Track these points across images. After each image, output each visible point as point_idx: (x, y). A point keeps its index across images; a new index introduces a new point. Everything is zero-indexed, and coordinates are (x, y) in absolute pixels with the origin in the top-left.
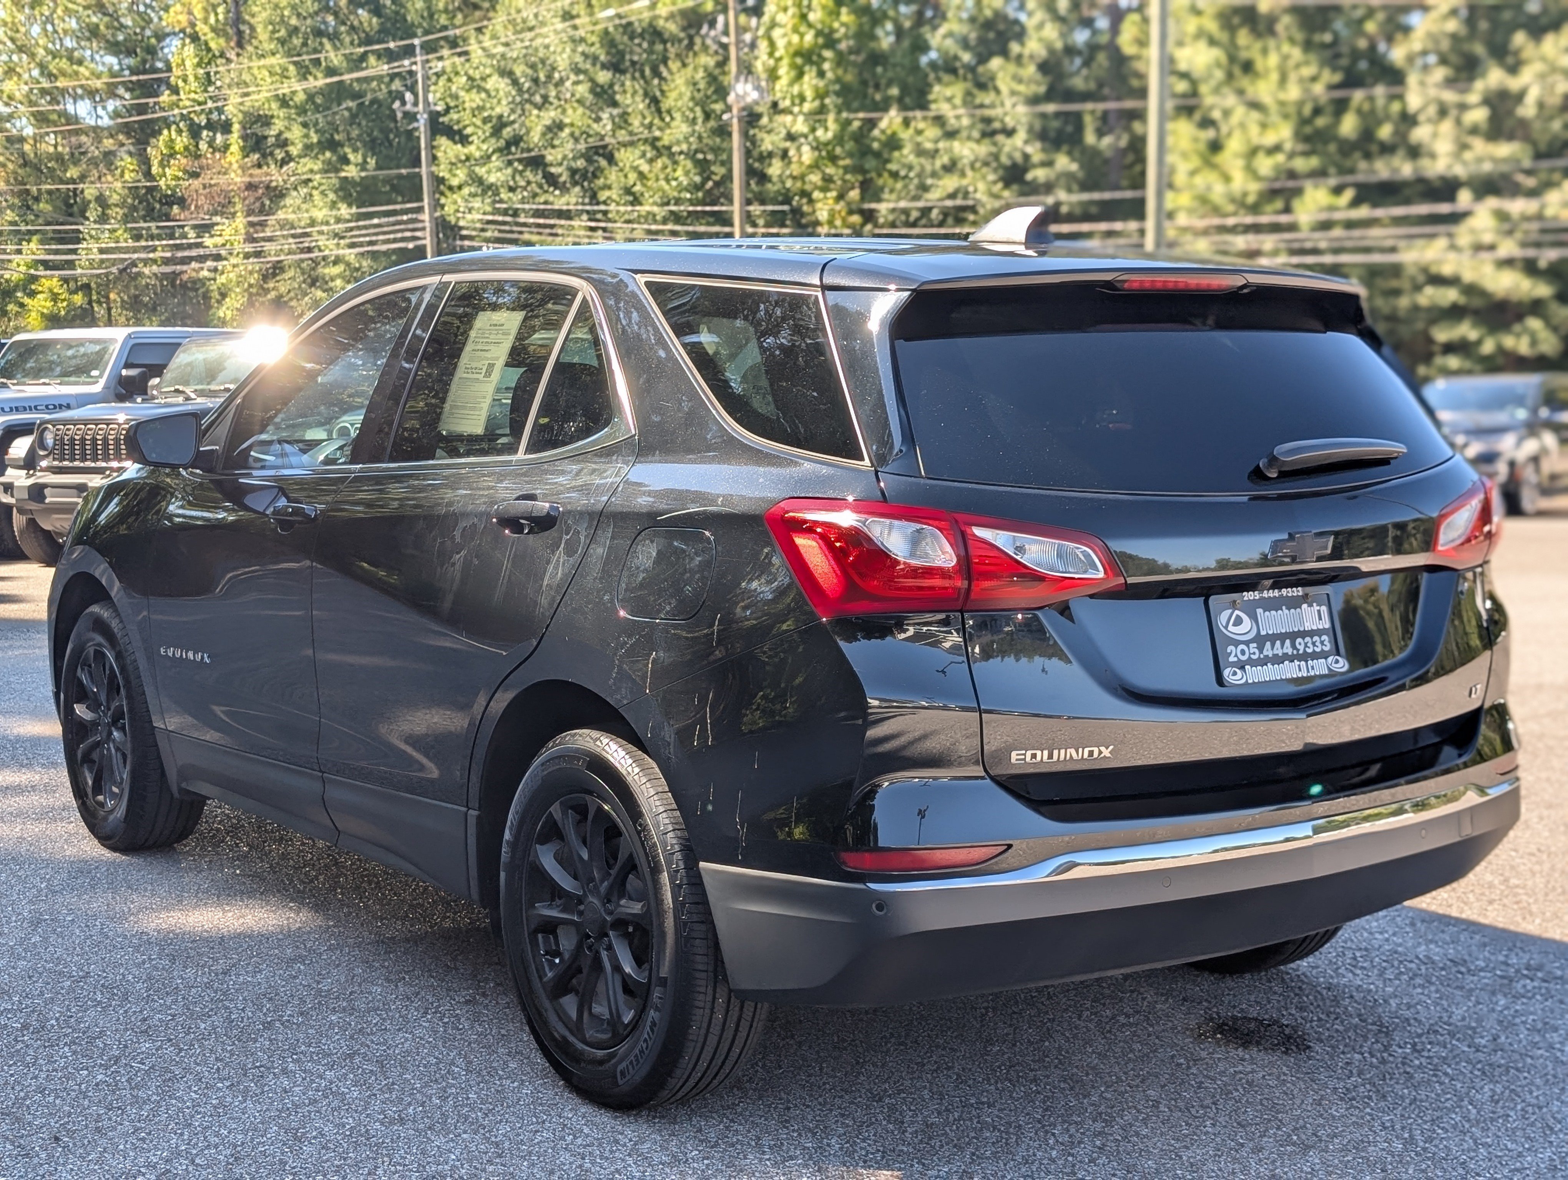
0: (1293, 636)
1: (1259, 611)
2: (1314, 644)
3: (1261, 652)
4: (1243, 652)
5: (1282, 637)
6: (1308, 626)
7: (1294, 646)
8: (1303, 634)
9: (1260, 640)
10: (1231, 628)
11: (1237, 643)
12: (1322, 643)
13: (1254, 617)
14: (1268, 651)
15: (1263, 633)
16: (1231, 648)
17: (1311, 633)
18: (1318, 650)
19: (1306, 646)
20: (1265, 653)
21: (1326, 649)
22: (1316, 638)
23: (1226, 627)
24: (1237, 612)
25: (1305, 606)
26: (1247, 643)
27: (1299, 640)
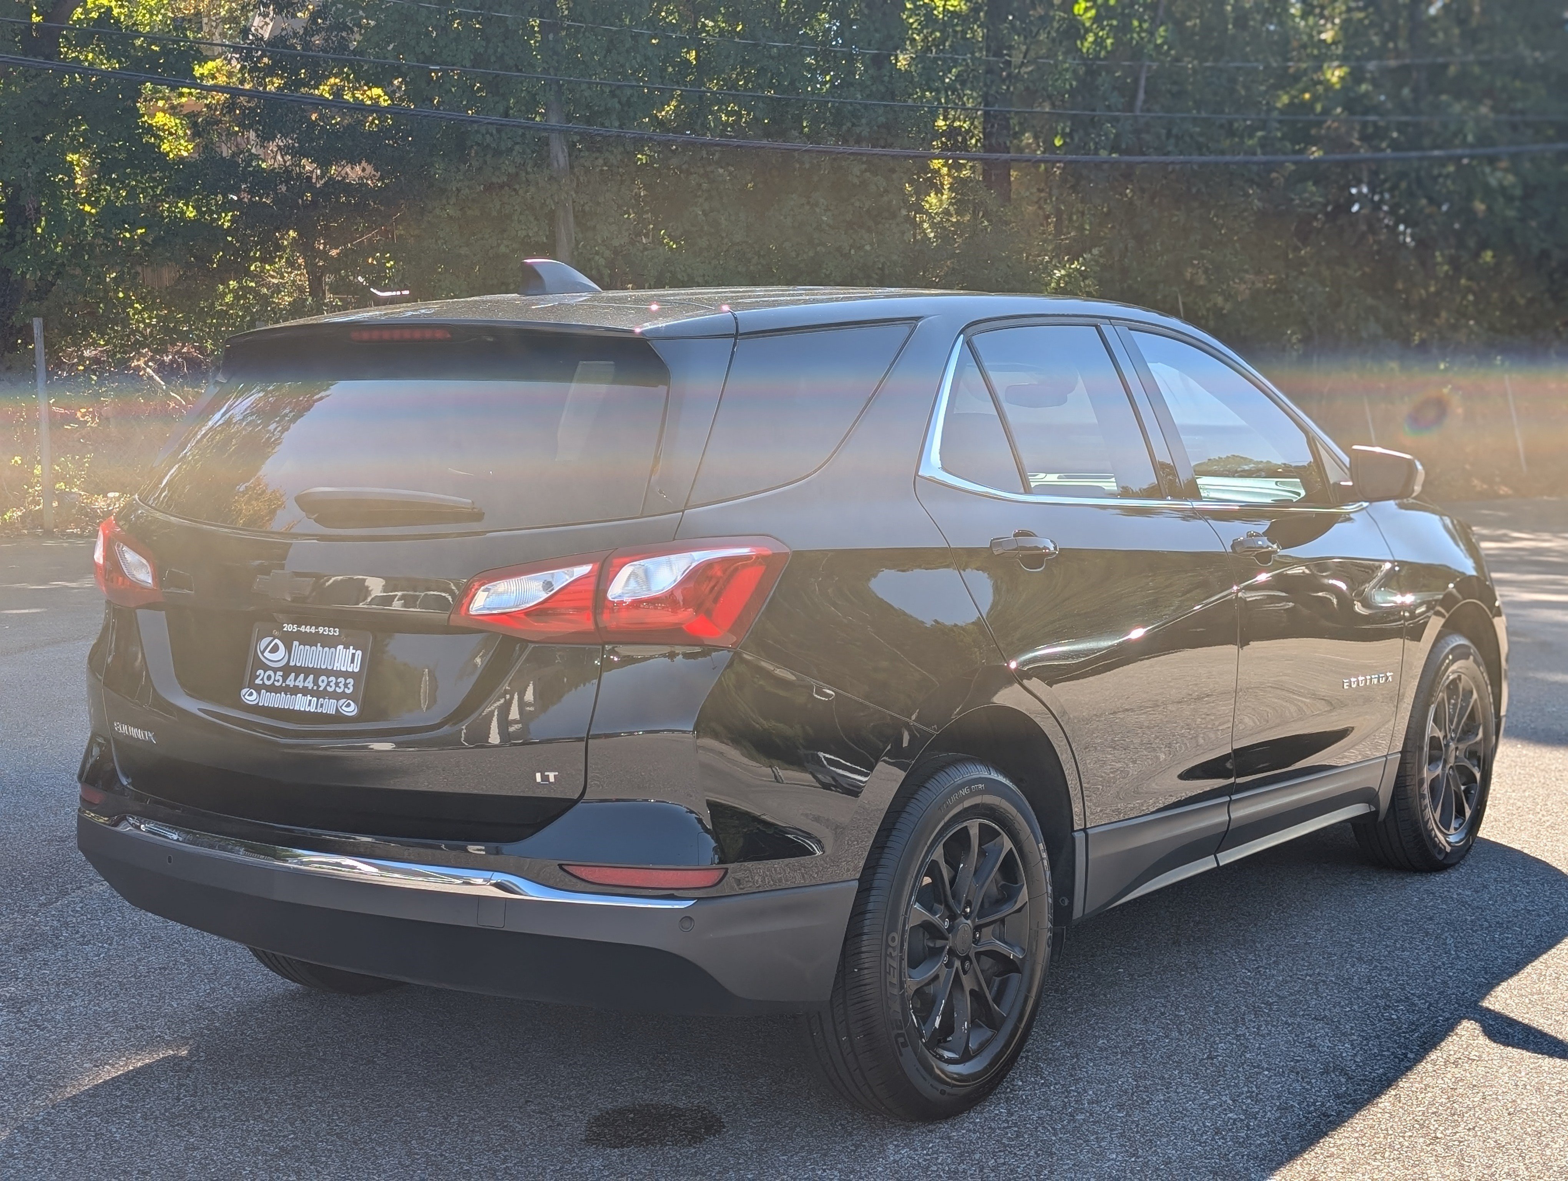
0: (317, 673)
1: (296, 643)
2: (337, 684)
3: (284, 681)
4: (269, 678)
5: (307, 671)
6: (337, 666)
7: (315, 682)
8: (329, 673)
9: (287, 670)
10: (266, 654)
11: (266, 668)
12: (346, 685)
13: (289, 648)
14: (290, 682)
15: (292, 664)
16: (260, 672)
17: (338, 674)
18: (339, 690)
19: (328, 684)
20: (288, 682)
21: (348, 691)
22: (341, 680)
23: (262, 653)
24: (277, 641)
25: (341, 647)
26: (275, 670)
27: (323, 678)
